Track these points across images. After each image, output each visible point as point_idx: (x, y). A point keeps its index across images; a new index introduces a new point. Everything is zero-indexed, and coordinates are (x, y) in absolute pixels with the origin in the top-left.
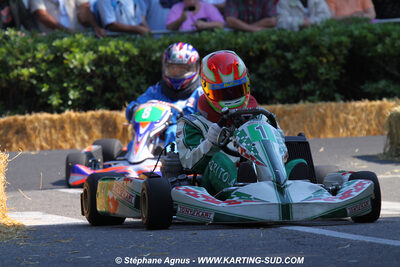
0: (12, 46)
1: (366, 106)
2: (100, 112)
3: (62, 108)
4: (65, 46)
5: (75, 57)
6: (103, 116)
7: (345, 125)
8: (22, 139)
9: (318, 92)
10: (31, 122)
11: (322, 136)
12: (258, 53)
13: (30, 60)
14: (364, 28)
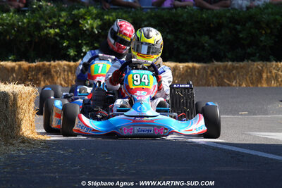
0: (44, 12)
3: (77, 58)
4: (81, 14)
5: (87, 23)
7: (276, 78)
8: (47, 79)
9: (258, 55)
10: (55, 67)
11: (259, 86)
12: (216, 25)
13: (56, 23)
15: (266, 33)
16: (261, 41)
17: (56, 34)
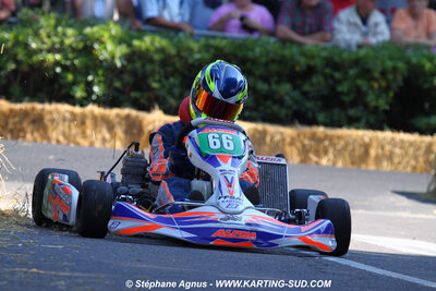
1: (415, 142)
2: (126, 111)
3: (85, 102)
5: (105, 48)
6: (128, 117)
7: (390, 157)
8: (38, 130)
10: (50, 113)
11: (363, 167)
12: (305, 68)
13: (57, 46)
14: (424, 56)
15: (380, 87)
17: (57, 63)
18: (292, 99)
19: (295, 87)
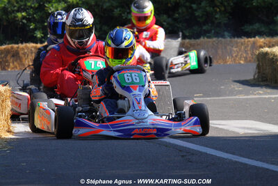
1: (244, 41)
3: (43, 40)
5: (52, 6)
8: (16, 61)
9: (213, 31)
10: (23, 49)
12: (174, 4)
13: (22, 7)
15: (220, 10)
16: (216, 19)
17: (24, 18)
18: (168, 24)
19: (169, 16)
